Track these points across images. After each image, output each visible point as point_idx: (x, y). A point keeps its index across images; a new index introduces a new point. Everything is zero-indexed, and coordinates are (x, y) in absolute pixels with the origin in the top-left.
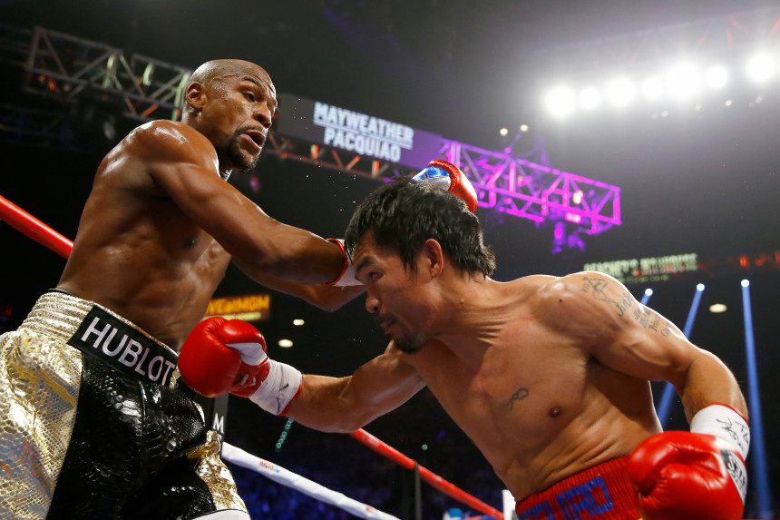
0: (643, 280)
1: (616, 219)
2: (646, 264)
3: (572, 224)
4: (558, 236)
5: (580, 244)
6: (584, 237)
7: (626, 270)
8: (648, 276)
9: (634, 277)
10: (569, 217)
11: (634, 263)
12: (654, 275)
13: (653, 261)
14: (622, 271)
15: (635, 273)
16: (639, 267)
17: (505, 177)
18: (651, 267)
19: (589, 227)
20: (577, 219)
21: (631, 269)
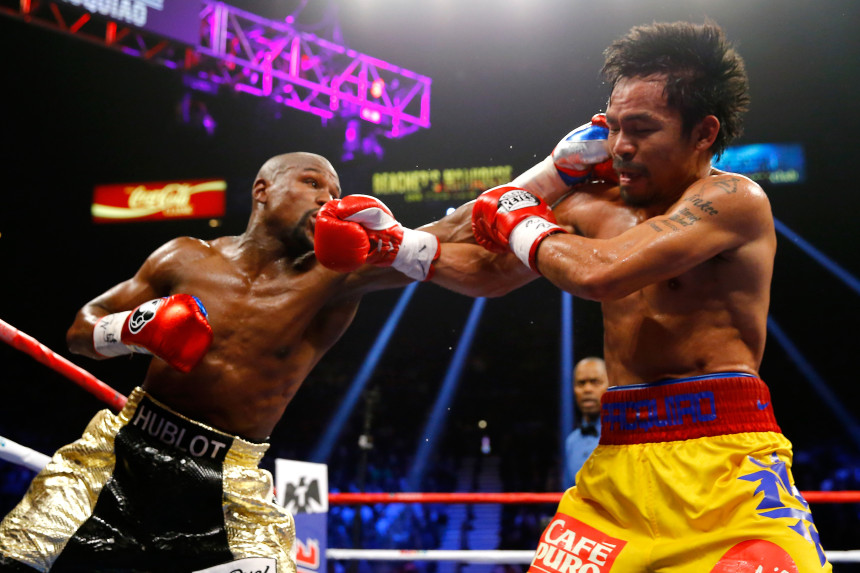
0: (445, 196)
1: (424, 121)
2: (450, 176)
3: (368, 123)
4: (351, 139)
5: (378, 150)
6: (382, 141)
7: (426, 184)
8: (452, 192)
9: (434, 193)
10: (366, 114)
11: (435, 175)
12: (459, 192)
13: (459, 174)
14: (420, 184)
15: (436, 188)
16: (441, 181)
17: (286, 56)
18: (457, 181)
19: (390, 128)
20: (375, 117)
21: (431, 183)
